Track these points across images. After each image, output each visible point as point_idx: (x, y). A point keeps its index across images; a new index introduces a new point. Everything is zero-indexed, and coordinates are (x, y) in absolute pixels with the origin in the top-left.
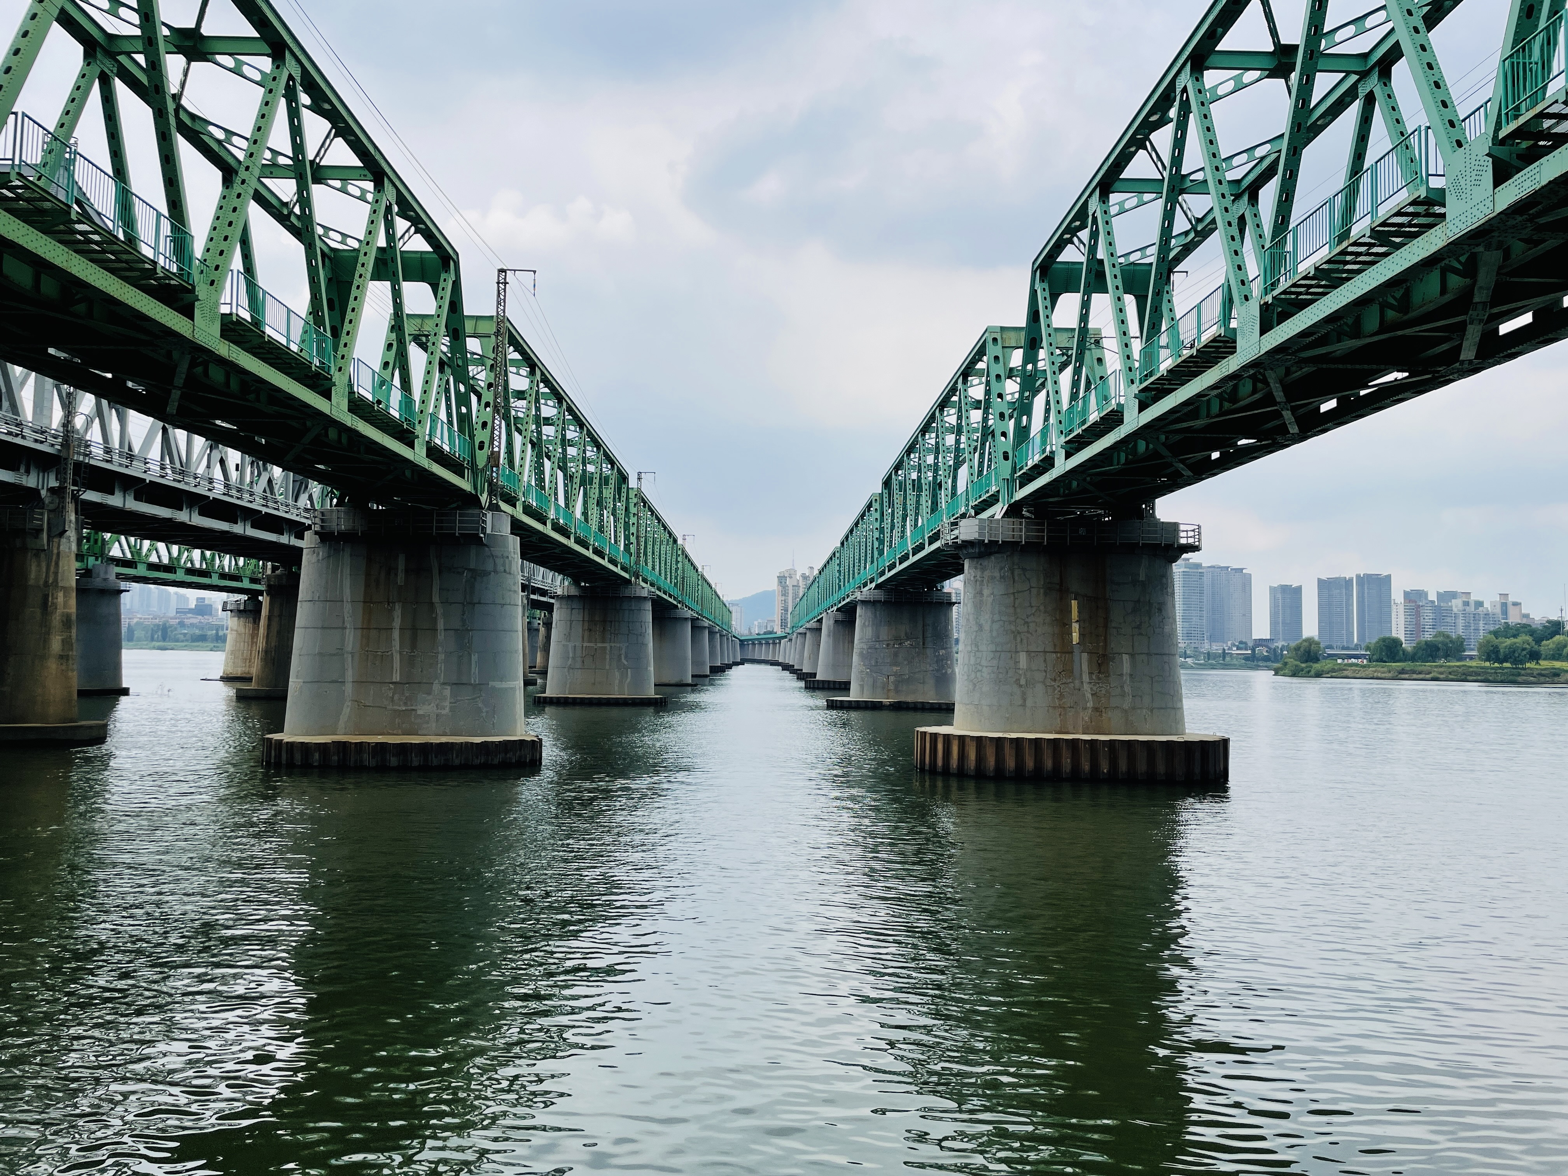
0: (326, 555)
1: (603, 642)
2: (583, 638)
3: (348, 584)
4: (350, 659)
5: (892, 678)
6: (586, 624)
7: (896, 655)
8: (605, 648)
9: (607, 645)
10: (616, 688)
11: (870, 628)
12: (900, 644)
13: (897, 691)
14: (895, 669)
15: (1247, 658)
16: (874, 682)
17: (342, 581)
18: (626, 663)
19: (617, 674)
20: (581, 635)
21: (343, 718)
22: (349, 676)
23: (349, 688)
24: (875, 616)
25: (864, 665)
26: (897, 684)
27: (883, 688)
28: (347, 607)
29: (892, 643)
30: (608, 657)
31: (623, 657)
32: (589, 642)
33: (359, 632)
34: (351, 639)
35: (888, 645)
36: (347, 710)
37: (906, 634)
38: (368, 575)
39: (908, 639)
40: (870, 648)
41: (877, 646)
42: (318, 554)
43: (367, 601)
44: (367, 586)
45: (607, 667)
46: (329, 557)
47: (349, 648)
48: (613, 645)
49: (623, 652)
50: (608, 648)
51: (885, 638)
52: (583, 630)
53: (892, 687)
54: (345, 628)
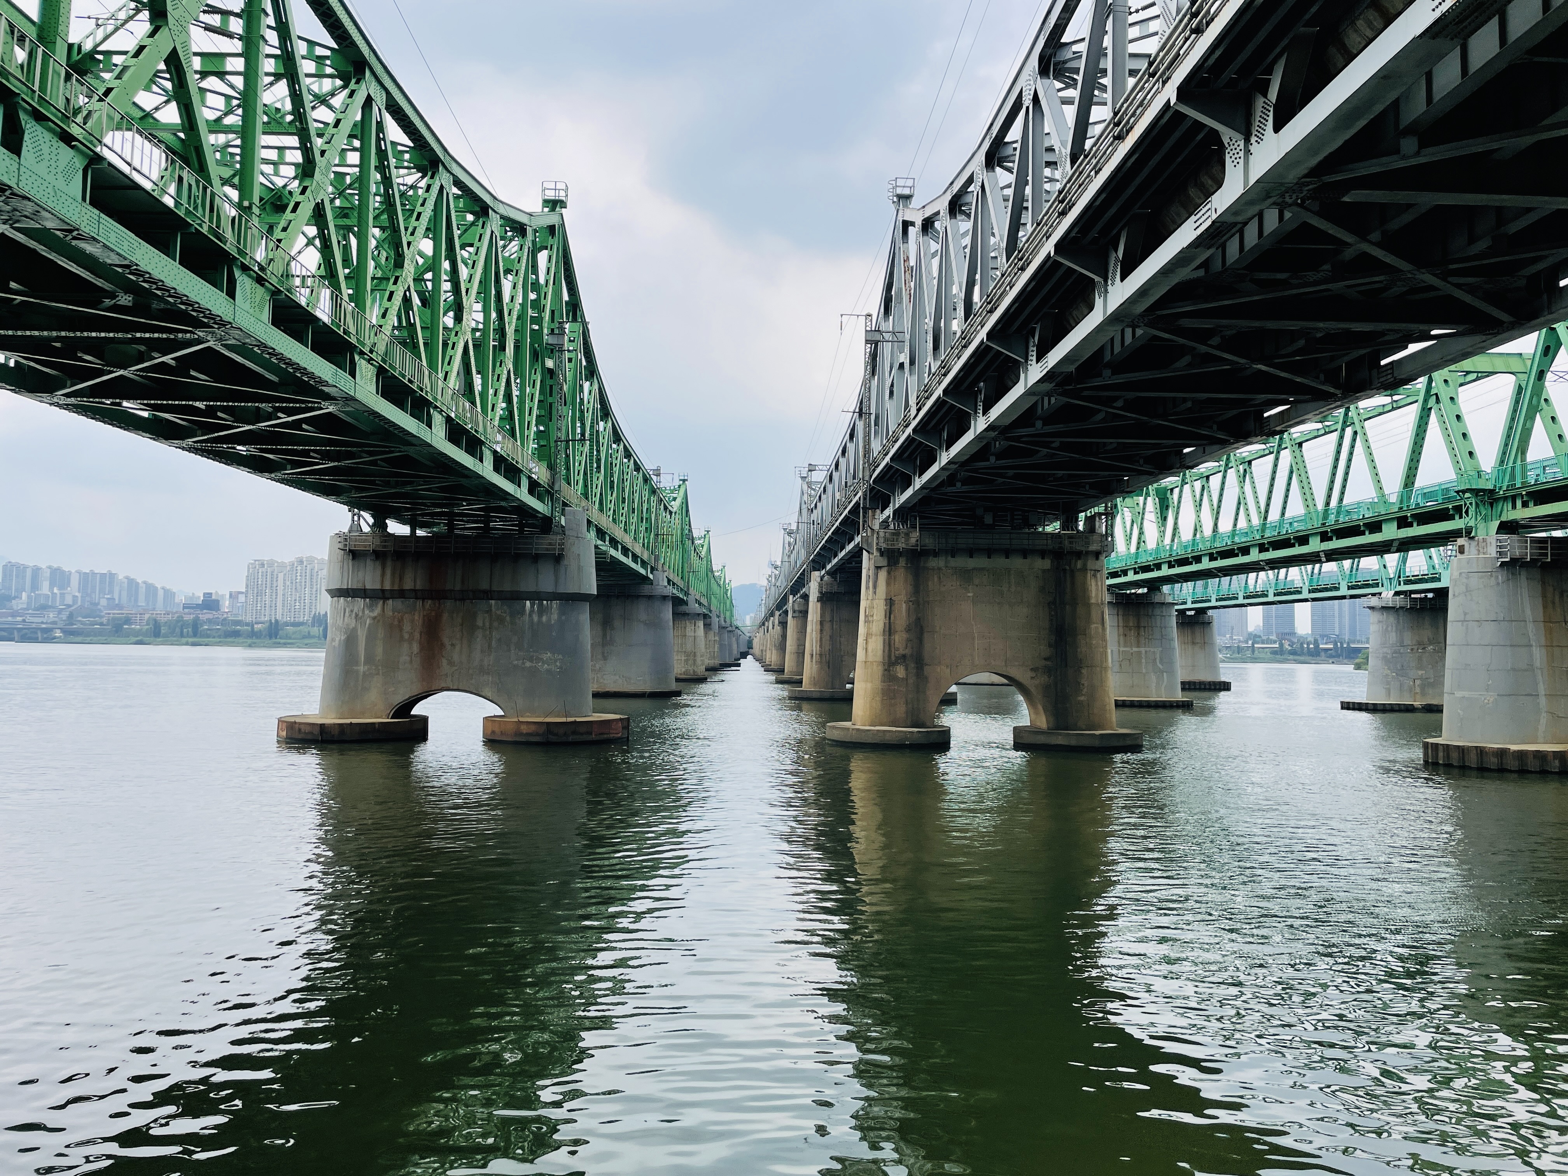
0: (1505, 578)
1: (1138, 647)
2: (1119, 642)
3: (1528, 606)
4: (1540, 674)
5: (1418, 682)
6: (1121, 630)
7: (1420, 659)
8: (1140, 653)
9: (1143, 650)
10: (1154, 691)
11: (1394, 634)
12: (1424, 648)
13: (1423, 694)
14: (1420, 672)
15: (1274, 652)
16: (1401, 685)
17: (1522, 603)
18: (1161, 667)
19: (1153, 678)
20: (1116, 639)
21: (1542, 727)
22: (1542, 689)
23: (1543, 701)
24: (1398, 622)
25: (1389, 669)
26: (1423, 687)
27: (1411, 691)
28: (1531, 627)
29: (1416, 647)
30: (1143, 661)
31: (1158, 661)
32: (1125, 646)
33: (1544, 650)
34: (1538, 655)
35: (1412, 650)
36: (1544, 719)
37: (1429, 639)
38: (1544, 596)
39: (1431, 644)
40: (1395, 652)
41: (1402, 651)
42: (1497, 577)
43: (1547, 620)
44: (1545, 607)
45: (1144, 671)
46: (1508, 580)
47: (1538, 664)
48: (1148, 649)
49: (1158, 656)
50: (1144, 652)
51: (1409, 643)
52: (1119, 635)
53: (1418, 690)
54: (1531, 646)
